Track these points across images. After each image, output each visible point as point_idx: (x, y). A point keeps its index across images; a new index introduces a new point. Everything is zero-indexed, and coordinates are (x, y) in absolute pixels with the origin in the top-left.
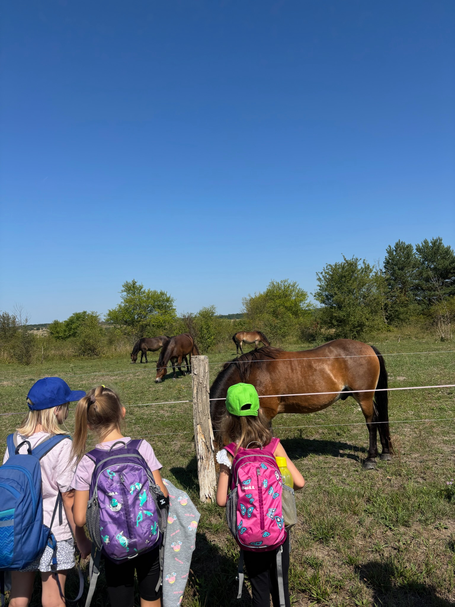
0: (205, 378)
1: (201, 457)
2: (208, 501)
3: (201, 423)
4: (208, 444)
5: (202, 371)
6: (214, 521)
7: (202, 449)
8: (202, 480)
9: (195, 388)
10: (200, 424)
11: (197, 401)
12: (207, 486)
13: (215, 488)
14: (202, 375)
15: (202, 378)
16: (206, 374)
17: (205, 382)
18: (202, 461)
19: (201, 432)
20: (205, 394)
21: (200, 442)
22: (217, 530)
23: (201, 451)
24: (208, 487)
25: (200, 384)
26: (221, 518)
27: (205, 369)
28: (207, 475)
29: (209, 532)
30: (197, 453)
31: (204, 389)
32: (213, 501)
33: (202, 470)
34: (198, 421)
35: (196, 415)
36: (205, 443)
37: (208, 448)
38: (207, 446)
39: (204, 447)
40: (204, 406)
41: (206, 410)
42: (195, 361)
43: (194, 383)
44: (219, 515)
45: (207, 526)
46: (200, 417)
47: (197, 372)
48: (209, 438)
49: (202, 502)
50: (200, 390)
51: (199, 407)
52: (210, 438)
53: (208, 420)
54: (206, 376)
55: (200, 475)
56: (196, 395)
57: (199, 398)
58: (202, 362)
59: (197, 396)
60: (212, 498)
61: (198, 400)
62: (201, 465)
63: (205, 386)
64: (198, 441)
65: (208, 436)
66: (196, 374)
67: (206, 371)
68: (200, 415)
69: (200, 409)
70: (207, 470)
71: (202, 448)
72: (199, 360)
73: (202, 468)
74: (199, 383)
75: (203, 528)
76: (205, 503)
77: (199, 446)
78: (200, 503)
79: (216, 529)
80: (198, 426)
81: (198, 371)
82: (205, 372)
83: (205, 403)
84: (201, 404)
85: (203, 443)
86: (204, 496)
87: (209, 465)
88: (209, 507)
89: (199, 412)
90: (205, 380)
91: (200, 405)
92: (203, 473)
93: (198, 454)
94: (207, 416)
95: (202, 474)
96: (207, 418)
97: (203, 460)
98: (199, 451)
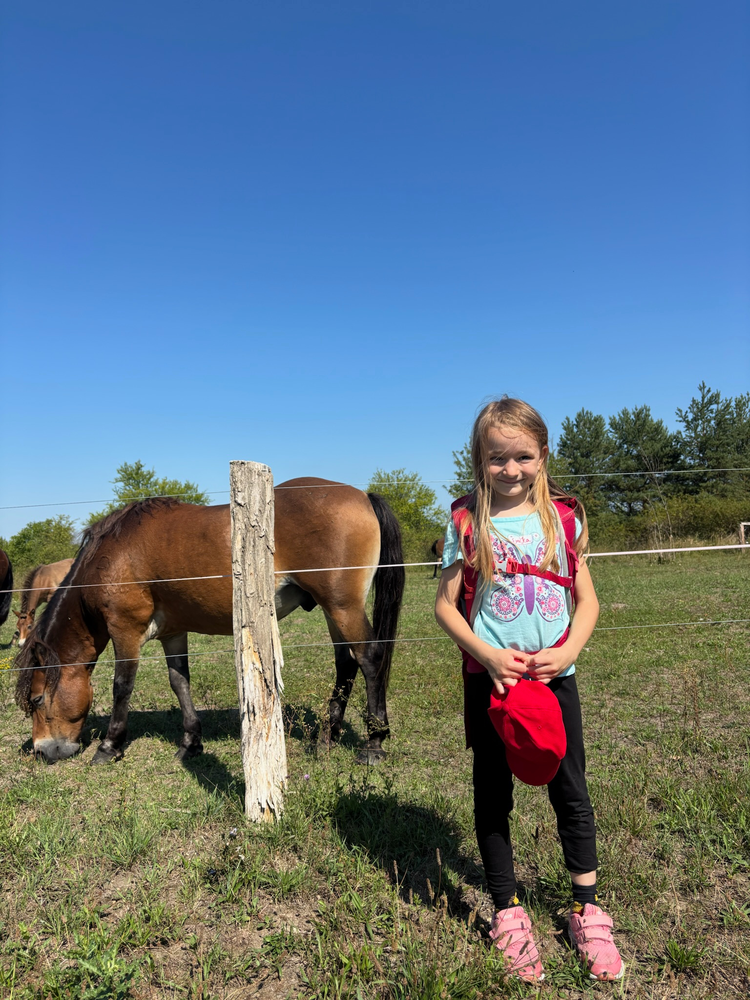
0: (265, 516)
1: (251, 708)
2: (267, 817)
3: (252, 622)
5: (258, 498)
7: (252, 688)
9: (239, 538)
10: (250, 625)
11: (244, 569)
14: (256, 507)
16: (268, 507)
18: (252, 719)
19: (252, 646)
20: (263, 554)
21: (249, 671)
22: (289, 890)
23: (251, 692)
24: (266, 783)
25: (251, 528)
29: (268, 896)
30: (241, 697)
31: (261, 543)
32: (279, 818)
33: (252, 740)
34: (244, 617)
35: (240, 604)
36: (262, 673)
39: (258, 684)
40: (261, 582)
41: (265, 592)
42: (239, 473)
46: (248, 609)
47: (243, 498)
49: (250, 821)
50: (252, 543)
51: (249, 583)
52: (274, 662)
53: (268, 618)
56: (239, 554)
57: (248, 562)
59: (243, 557)
60: (276, 810)
61: (247, 567)
62: (250, 728)
63: (263, 534)
64: (244, 667)
65: (270, 657)
66: (240, 505)
67: (268, 501)
68: (250, 605)
69: (251, 589)
71: (252, 684)
72: (250, 471)
73: (253, 736)
74: (249, 527)
76: (259, 821)
77: (246, 679)
78: (247, 823)
79: (287, 887)
80: (245, 632)
81: (247, 497)
82: (263, 501)
83: (263, 575)
84: (252, 577)
85: (257, 673)
86: (257, 805)
87: (269, 729)
90: (265, 520)
91: (250, 579)
92: (255, 747)
93: (242, 700)
94: (267, 608)
95: (251, 750)
96: (267, 613)
97: (255, 715)
98: (246, 694)
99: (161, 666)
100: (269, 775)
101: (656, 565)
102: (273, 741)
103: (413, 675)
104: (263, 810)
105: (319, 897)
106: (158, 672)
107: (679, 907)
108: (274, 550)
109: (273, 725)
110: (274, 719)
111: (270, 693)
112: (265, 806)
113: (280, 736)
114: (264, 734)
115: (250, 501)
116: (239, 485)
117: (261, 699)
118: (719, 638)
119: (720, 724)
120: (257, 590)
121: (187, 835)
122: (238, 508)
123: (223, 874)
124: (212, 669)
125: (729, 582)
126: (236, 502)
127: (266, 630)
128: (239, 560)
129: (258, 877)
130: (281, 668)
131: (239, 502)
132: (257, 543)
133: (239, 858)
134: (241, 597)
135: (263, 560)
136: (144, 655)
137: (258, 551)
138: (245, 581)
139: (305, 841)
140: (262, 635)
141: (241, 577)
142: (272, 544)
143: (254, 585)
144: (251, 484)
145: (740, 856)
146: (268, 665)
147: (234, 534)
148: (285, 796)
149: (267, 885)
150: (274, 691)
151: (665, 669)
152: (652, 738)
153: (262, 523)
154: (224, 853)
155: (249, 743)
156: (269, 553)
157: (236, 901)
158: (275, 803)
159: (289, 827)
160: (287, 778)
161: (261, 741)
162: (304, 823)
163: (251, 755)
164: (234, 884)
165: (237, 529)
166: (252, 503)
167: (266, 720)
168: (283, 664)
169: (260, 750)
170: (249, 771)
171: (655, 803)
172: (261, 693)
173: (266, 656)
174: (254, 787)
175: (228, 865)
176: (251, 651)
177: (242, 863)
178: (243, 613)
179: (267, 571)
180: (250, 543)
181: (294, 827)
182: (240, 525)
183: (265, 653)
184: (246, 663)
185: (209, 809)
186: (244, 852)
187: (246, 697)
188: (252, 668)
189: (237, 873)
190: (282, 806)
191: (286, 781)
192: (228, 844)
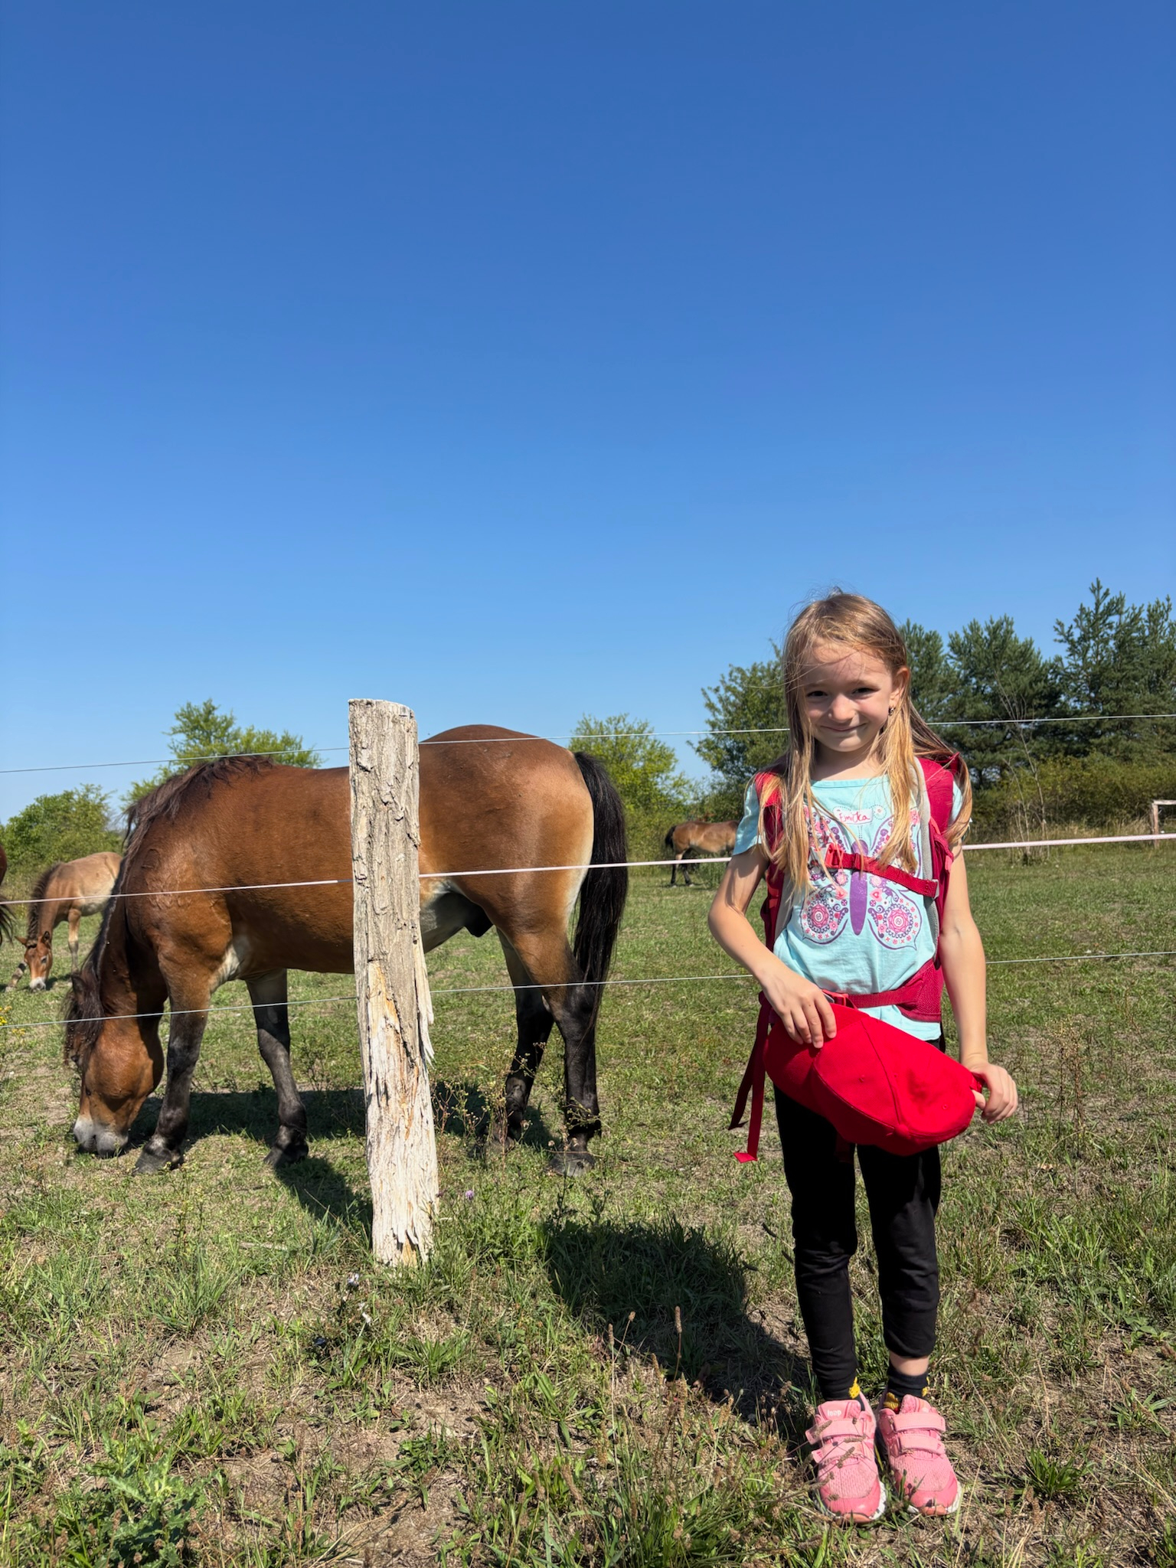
0: (404, 787)
1: (382, 1088)
2: (407, 1258)
3: (384, 954)
4: (409, 1036)
5: (393, 759)
6: (428, 1332)
7: (384, 1057)
8: (383, 1177)
9: (363, 821)
10: (380, 957)
11: (371, 871)
12: (403, 1198)
13: (432, 1209)
14: (389, 773)
15: (392, 782)
16: (409, 773)
17: (403, 799)
18: (383, 1104)
19: (384, 990)
20: (402, 846)
21: (379, 1029)
22: (441, 1370)
23: (382, 1062)
24: (405, 1205)
25: (382, 806)
26: (457, 1320)
27: (402, 752)
28: (405, 1160)
29: (407, 1380)
30: (367, 1071)
31: (398, 829)
32: (425, 1258)
33: (383, 1137)
34: (371, 946)
35: (364, 925)
36: (400, 1032)
37: (408, 1054)
38: (405, 1044)
39: (394, 1050)
40: (399, 890)
41: (404, 906)
42: (364, 719)
43: (360, 801)
44: (450, 1307)
45: (401, 1354)
46: (378, 933)
47: (370, 759)
48: (415, 1012)
49: (381, 1263)
50: (384, 830)
51: (378, 891)
52: (419, 1016)
53: (409, 946)
54: (407, 781)
55: (374, 1156)
56: (364, 846)
57: (377, 859)
58: (391, 724)
59: (369, 851)
60: (421, 1246)
61: (375, 868)
62: (381, 1119)
63: (401, 815)
64: (371, 1023)
65: (411, 1007)
66: (365, 769)
67: (408, 764)
68: (381, 926)
69: (382, 902)
70: (402, 1135)
71: (384, 1050)
72: (381, 716)
73: (384, 1131)
74: (381, 804)
75: (383, 1363)
76: (394, 1264)
77: (374, 1043)
78: (376, 1266)
79: (438, 1365)
80: (373, 968)
81: (375, 757)
82: (401, 763)
83: (401, 880)
84: (384, 882)
85: (391, 1032)
86: (391, 1237)
87: (410, 1120)
88: (409, 1279)
89: (378, 911)
90: (404, 794)
91: (381, 887)
92: (389, 1148)
93: (367, 1075)
94: (407, 931)
95: (382, 1153)
96: (407, 939)
97: (388, 1098)
98: (374, 1065)
99: (244, 1021)
100: (410, 1191)
101: (1019, 866)
102: (417, 1139)
103: (637, 1036)
104: (400, 1246)
105: (487, 1380)
106: (239, 1031)
107: (1047, 1398)
108: (418, 840)
109: (417, 1114)
110: (418, 1105)
111: (412, 1065)
112: (403, 1239)
113: (428, 1132)
114: (403, 1128)
115: (380, 764)
116: (363, 737)
117: (398, 1073)
118: (1117, 981)
119: (1116, 1115)
120: (392, 903)
121: (282, 1284)
122: (362, 773)
123: (337, 1344)
124: (324, 1026)
125: (1134, 894)
126: (358, 764)
127: (407, 964)
128: (364, 856)
129: (392, 1349)
130: (429, 1025)
131: (364, 764)
132: (391, 830)
133: (362, 1319)
134: (366, 914)
135: (402, 855)
136: (217, 1003)
137: (393, 842)
138: (372, 889)
139: (466, 1294)
140: (400, 974)
141: (366, 883)
142: (415, 831)
143: (387, 896)
144: (382, 736)
145: (1145, 1320)
146: (409, 1021)
147: (356, 815)
148: (434, 1224)
149: (404, 1363)
150: (418, 1060)
151: (1031, 1029)
152: (1010, 1135)
153: (399, 798)
154: (338, 1313)
155: (379, 1142)
156: (411, 845)
157: (357, 1387)
158: (419, 1236)
159: (440, 1272)
160: (438, 1196)
161: (397, 1137)
162: (464, 1266)
163: (382, 1161)
164: (354, 1360)
165: (359, 808)
166: (384, 766)
167: (405, 1106)
168: (432, 1019)
169: (395, 1153)
170: (379, 1185)
171: (1013, 1237)
172: (398, 1063)
173: (406, 1006)
174: (386, 1208)
175: (345, 1332)
176: (382, 998)
177: (367, 1329)
178: (370, 939)
179: (408, 874)
180: (380, 829)
181: (449, 1273)
182: (364, 800)
183: (404, 1002)
184: (375, 1017)
185: (315, 1245)
186: (371, 1312)
187: (374, 1071)
188: (384, 1025)
189: (359, 1343)
190: (430, 1239)
191: (437, 1202)
192: (345, 1298)
